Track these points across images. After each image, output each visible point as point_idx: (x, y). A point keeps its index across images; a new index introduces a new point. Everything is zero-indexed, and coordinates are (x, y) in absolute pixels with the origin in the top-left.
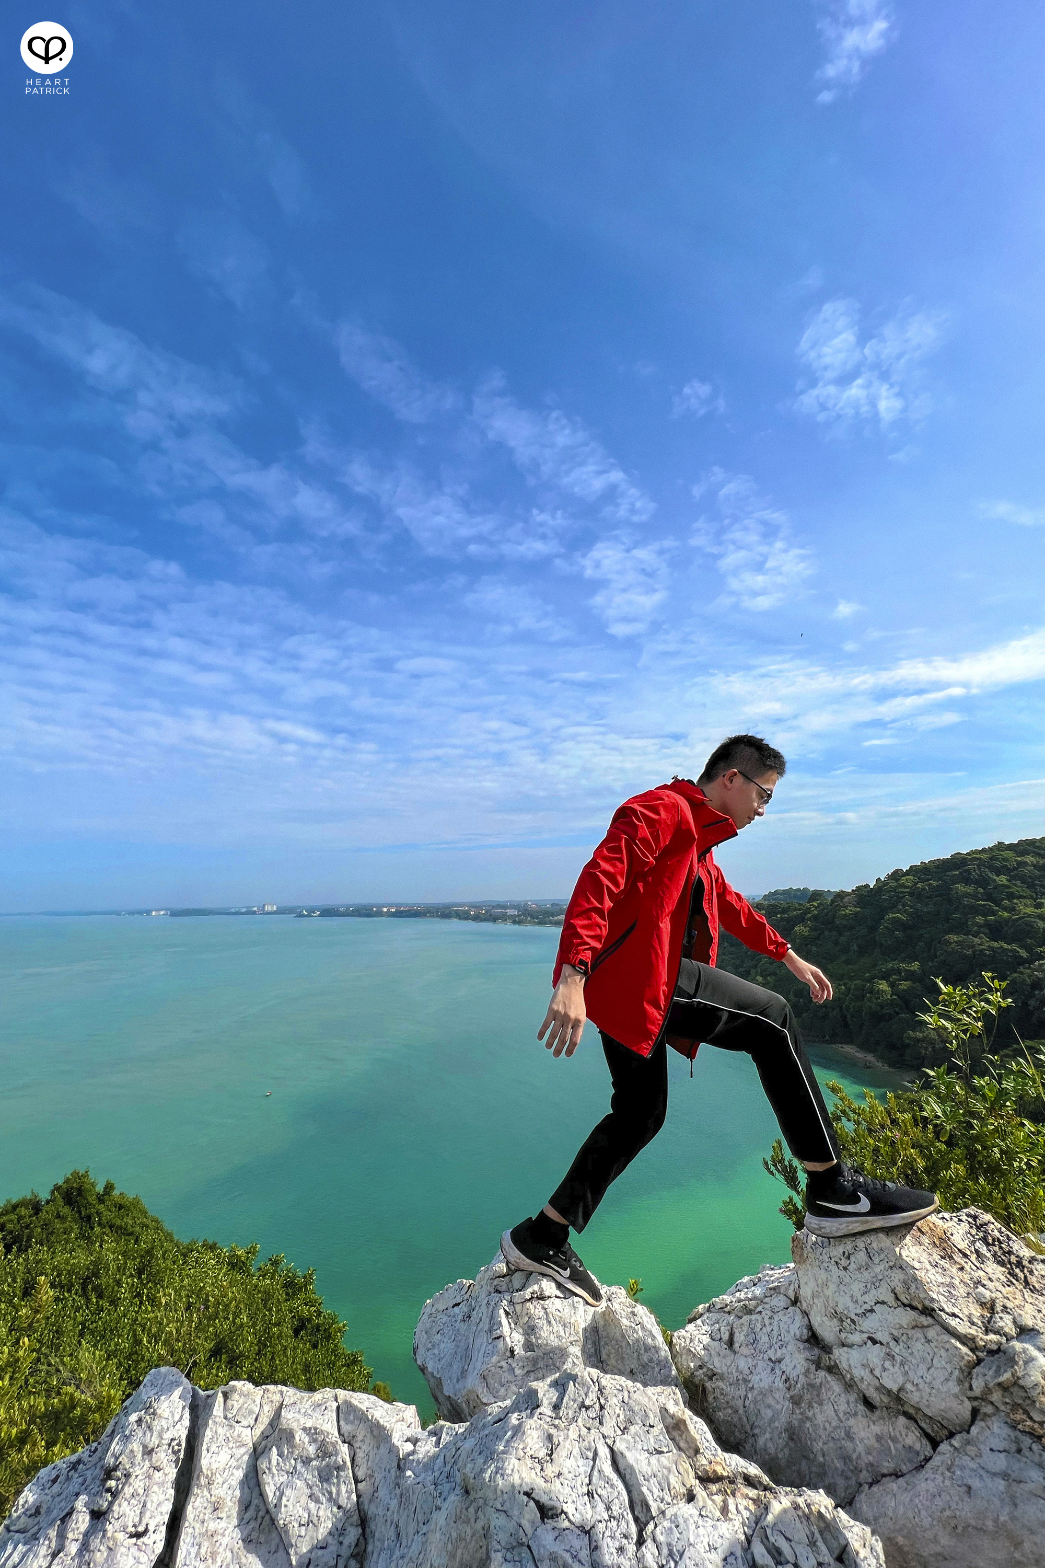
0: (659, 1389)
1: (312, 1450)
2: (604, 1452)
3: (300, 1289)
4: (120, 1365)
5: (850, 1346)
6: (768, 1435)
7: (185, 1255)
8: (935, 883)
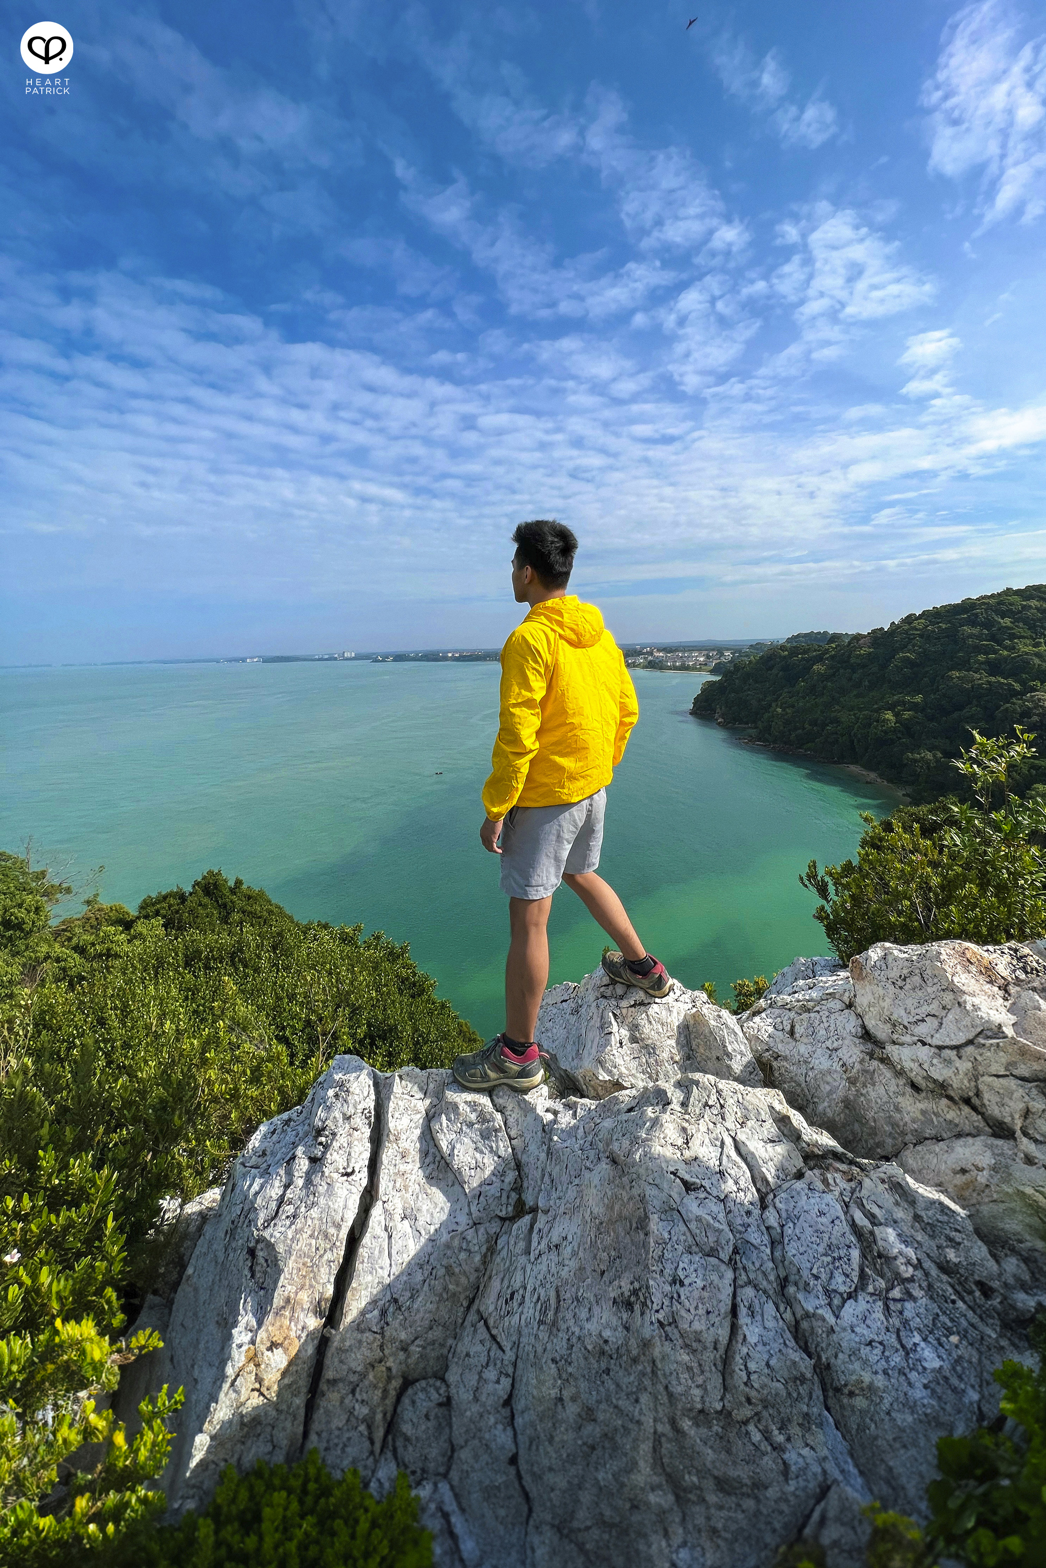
0: (766, 1090)
1: (473, 1117)
2: (729, 1141)
3: (398, 957)
4: (268, 1015)
5: (902, 1044)
6: (826, 1104)
7: (305, 933)
8: (944, 626)
